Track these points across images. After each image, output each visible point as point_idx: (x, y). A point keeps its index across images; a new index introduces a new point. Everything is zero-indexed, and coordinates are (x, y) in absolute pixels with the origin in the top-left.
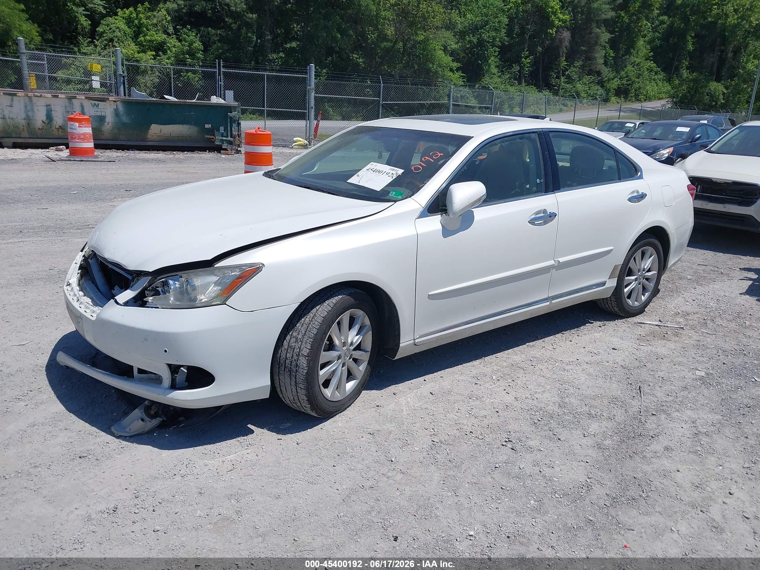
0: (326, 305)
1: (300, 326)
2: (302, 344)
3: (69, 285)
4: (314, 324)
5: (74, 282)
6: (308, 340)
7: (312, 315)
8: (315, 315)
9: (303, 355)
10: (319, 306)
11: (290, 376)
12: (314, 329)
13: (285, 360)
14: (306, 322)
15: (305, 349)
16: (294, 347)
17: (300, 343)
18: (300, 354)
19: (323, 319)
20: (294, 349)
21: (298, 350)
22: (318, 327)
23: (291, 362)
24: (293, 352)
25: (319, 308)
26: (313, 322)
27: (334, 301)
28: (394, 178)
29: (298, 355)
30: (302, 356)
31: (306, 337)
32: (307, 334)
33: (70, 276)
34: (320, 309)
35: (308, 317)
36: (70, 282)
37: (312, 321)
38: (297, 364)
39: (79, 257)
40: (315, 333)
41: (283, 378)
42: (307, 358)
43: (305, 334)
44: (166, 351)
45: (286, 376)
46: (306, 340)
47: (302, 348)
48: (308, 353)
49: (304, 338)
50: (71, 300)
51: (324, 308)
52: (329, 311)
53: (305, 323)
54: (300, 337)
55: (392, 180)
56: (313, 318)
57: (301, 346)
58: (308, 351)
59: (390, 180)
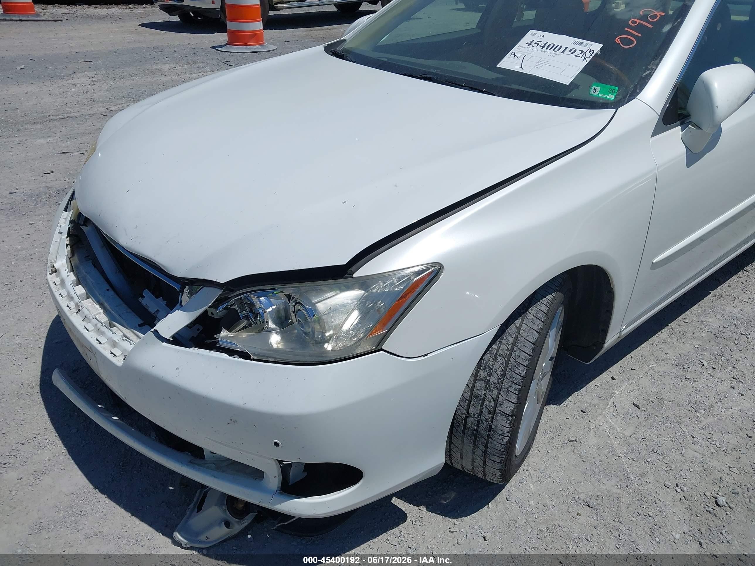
0: (532, 317)
1: (491, 360)
2: (499, 393)
3: (55, 271)
4: (519, 356)
5: (63, 265)
6: (510, 386)
7: (511, 339)
8: (516, 339)
9: (503, 413)
10: (520, 320)
11: (475, 442)
12: (521, 367)
13: (466, 418)
14: (501, 352)
15: (506, 403)
16: (483, 396)
17: (495, 392)
18: (497, 411)
19: (533, 346)
20: (484, 400)
21: (492, 404)
22: (527, 362)
23: (478, 421)
24: (482, 405)
25: (521, 325)
26: (517, 353)
27: (544, 309)
28: (588, 60)
29: (493, 413)
30: (501, 415)
31: (506, 381)
32: (508, 375)
33: (54, 256)
34: (524, 326)
35: (503, 341)
36: (57, 266)
37: (513, 350)
38: (491, 426)
39: (64, 220)
40: (523, 373)
41: (460, 442)
42: (510, 418)
43: (504, 375)
44: (277, 444)
45: (465, 442)
46: (507, 386)
47: (500, 400)
48: (513, 411)
49: (502, 382)
50: (66, 309)
51: (530, 324)
52: (541, 329)
53: (501, 355)
54: (494, 379)
55: (585, 63)
56: (514, 345)
57: (498, 397)
58: (512, 406)
59: (582, 64)
